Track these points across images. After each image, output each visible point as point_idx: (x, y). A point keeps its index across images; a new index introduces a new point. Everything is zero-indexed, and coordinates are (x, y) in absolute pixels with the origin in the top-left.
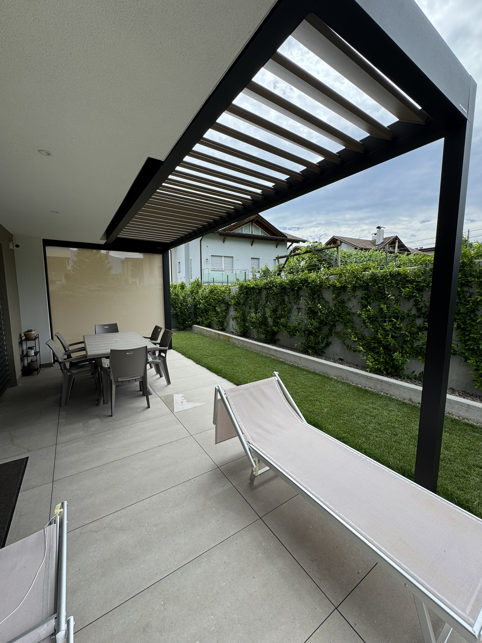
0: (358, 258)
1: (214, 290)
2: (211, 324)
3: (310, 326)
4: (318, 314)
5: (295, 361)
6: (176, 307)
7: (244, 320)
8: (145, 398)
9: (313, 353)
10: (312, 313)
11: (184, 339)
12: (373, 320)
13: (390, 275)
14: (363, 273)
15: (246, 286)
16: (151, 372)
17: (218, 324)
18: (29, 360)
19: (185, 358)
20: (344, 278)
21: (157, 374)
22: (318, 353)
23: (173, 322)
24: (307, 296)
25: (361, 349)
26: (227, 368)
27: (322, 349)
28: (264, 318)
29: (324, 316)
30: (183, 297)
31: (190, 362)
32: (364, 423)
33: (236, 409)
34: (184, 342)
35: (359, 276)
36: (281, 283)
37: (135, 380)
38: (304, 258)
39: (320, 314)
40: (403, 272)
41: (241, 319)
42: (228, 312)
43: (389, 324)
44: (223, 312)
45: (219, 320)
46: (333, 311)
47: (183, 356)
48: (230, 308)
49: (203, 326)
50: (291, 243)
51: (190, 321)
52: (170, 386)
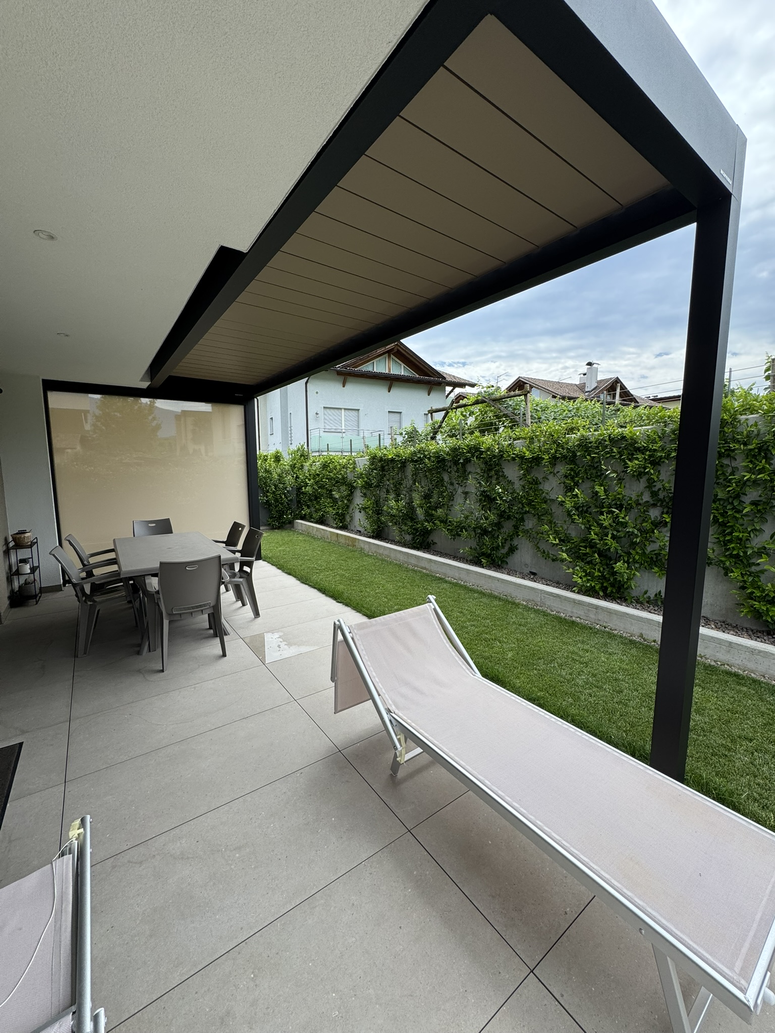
0: (558, 412)
1: (330, 463)
2: (325, 518)
3: (485, 522)
4: (497, 502)
5: (460, 577)
6: (268, 491)
7: (379, 512)
8: (218, 640)
9: (488, 563)
10: (487, 499)
11: (281, 543)
12: (582, 510)
13: (609, 439)
14: (567, 436)
15: (381, 458)
16: (228, 597)
17: (336, 518)
18: (22, 581)
19: (284, 574)
20: (536, 444)
21: (237, 601)
22: (497, 563)
23: (263, 515)
24: (479, 472)
25: (565, 557)
26: (351, 590)
27: (503, 558)
28: (410, 508)
29: (507, 505)
30: (279, 475)
31: (291, 580)
32: (571, 674)
33: (368, 657)
34: (280, 549)
35: (562, 441)
36: (436, 452)
37: (200, 612)
38: (473, 412)
39: (499, 502)
40: (630, 434)
41: (373, 510)
42: (352, 499)
43: (608, 517)
44: (344, 500)
45: (338, 512)
46: (520, 497)
47: (280, 571)
48: (355, 493)
49: (312, 522)
50: (452, 388)
51: (291, 513)
52: (259, 620)
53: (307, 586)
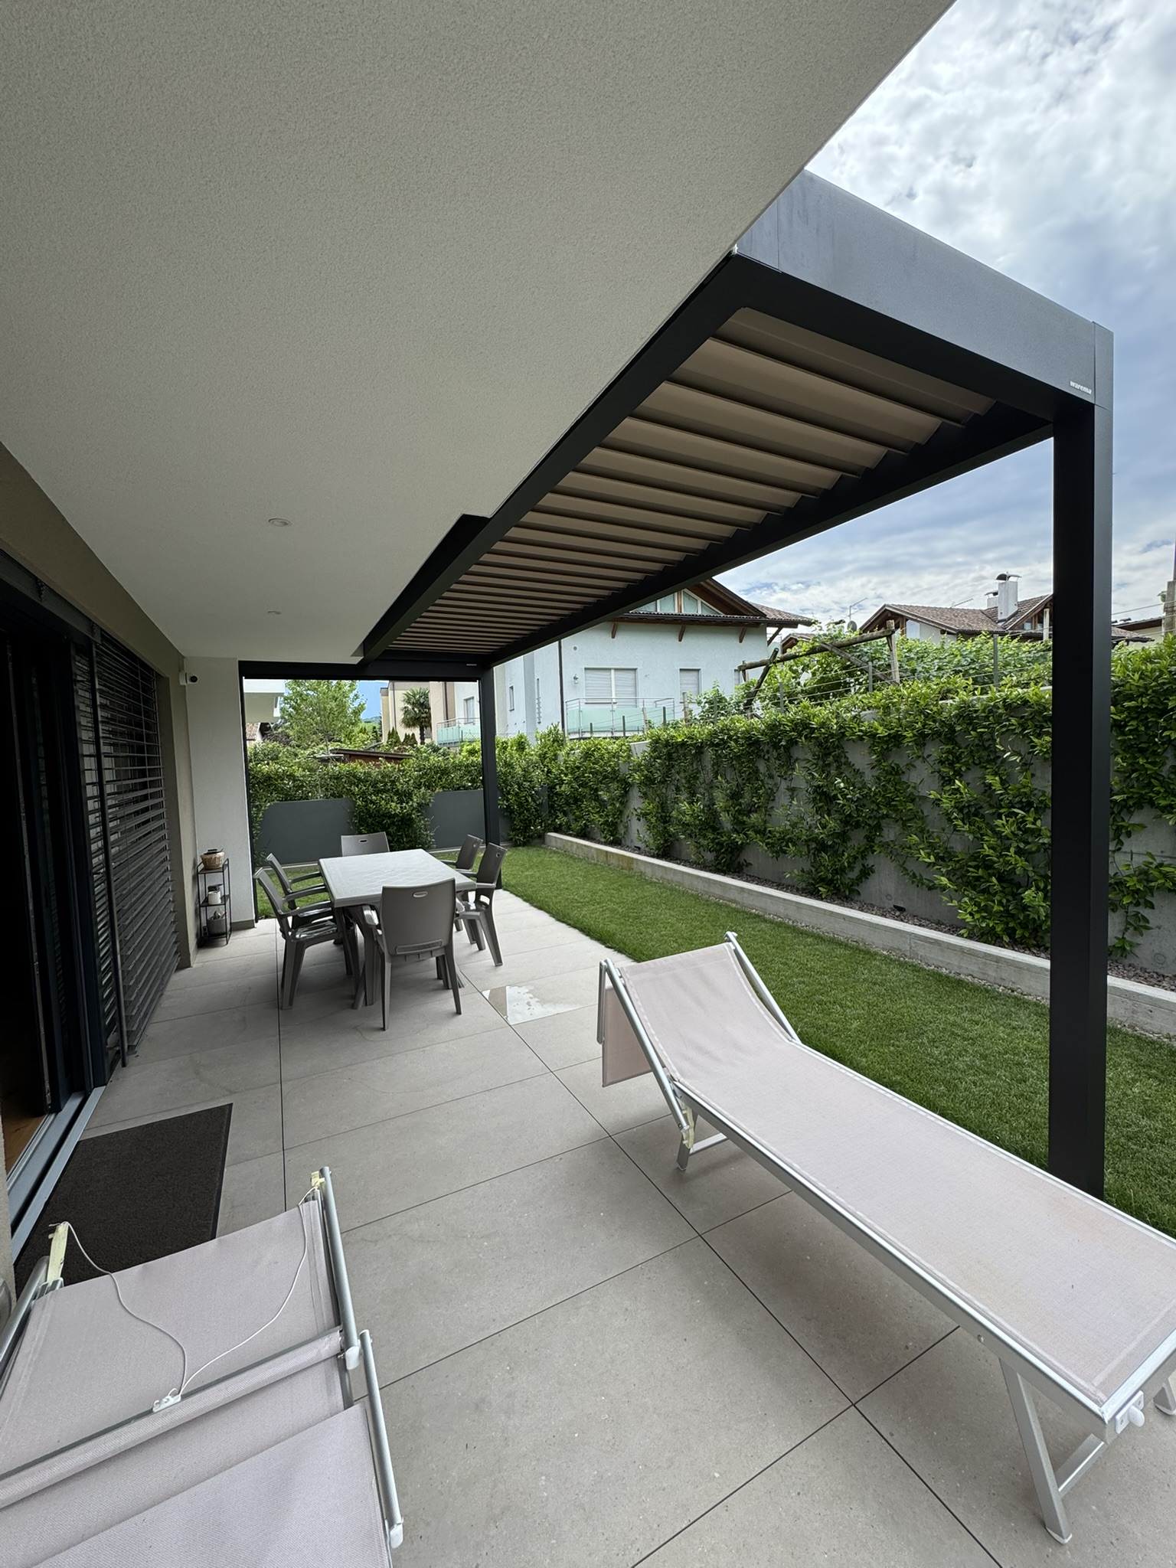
1: (594, 750)
2: (588, 830)
3: (821, 831)
4: (838, 801)
5: (787, 915)
6: (509, 793)
7: (665, 820)
8: (451, 993)
9: (829, 893)
10: (824, 798)
11: (527, 865)
12: (969, 812)
13: (1004, 706)
14: (940, 702)
15: (667, 741)
16: (461, 938)
17: (605, 829)
18: (210, 915)
19: (532, 908)
20: (894, 715)
21: (472, 943)
22: (844, 894)
23: (503, 827)
24: (810, 759)
25: (945, 883)
26: (626, 930)
27: (852, 885)
28: (711, 813)
29: (853, 806)
30: (524, 770)
31: (543, 917)
33: (645, 1009)
34: (527, 873)
35: (931, 710)
36: (747, 730)
37: (429, 954)
38: (808, 666)
39: (841, 802)
40: (1035, 697)
41: (657, 817)
42: (627, 801)
43: (1009, 822)
44: (615, 802)
45: (607, 821)
46: (872, 794)
47: (528, 904)
48: (630, 792)
49: (570, 835)
50: (777, 629)
51: (541, 823)
52: (501, 969)
53: (564, 925)
